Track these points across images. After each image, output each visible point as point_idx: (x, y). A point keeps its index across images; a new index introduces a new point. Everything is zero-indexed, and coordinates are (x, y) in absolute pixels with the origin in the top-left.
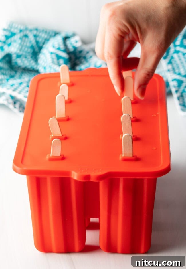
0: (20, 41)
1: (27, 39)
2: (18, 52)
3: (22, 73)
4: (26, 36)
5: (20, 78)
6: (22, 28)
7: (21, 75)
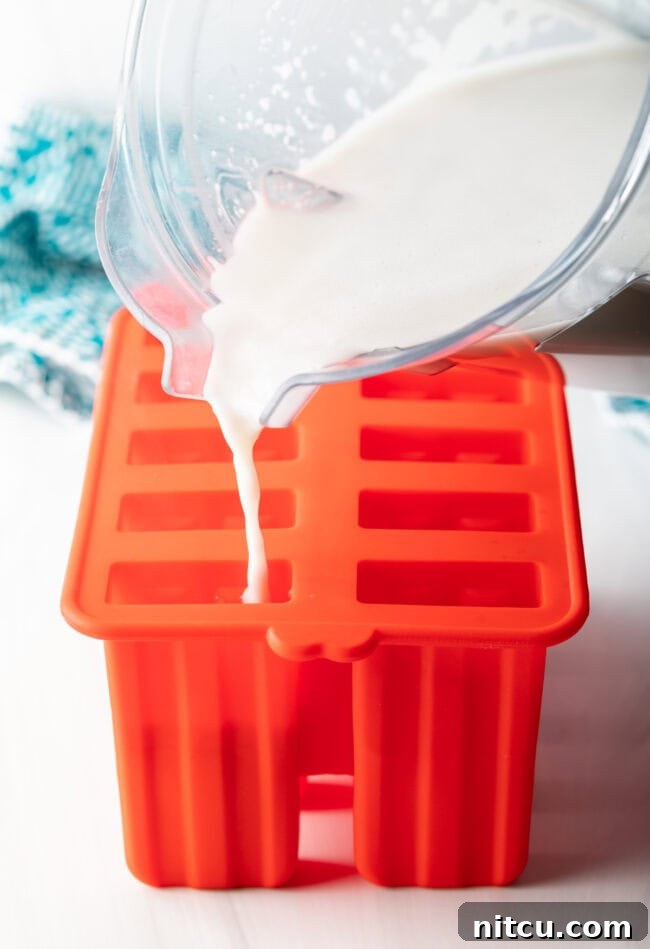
0: (67, 168)
1: (89, 162)
2: (61, 204)
3: (74, 275)
4: (88, 151)
5: (66, 294)
6: (74, 123)
7: (71, 286)
